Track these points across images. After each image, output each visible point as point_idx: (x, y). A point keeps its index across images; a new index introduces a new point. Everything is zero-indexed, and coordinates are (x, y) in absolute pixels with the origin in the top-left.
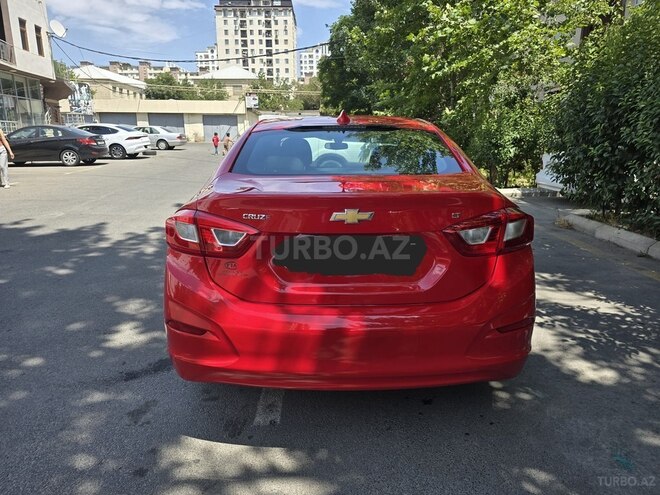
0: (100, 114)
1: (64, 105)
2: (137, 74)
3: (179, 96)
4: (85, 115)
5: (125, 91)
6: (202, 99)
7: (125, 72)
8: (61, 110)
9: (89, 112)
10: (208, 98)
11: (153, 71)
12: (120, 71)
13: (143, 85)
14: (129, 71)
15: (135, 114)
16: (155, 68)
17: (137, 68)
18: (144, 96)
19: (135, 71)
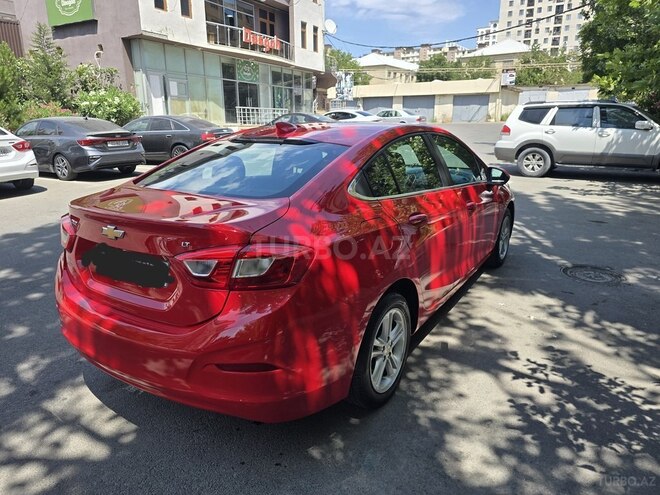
0: (364, 99)
1: (331, 93)
2: (418, 57)
3: (447, 77)
4: (347, 101)
5: (398, 75)
6: (467, 78)
7: (407, 55)
8: (328, 97)
9: (350, 98)
10: (475, 77)
11: (432, 52)
12: (403, 55)
13: (415, 68)
14: (411, 54)
15: (391, 98)
16: (435, 50)
17: (418, 51)
18: (415, 78)
19: (416, 54)
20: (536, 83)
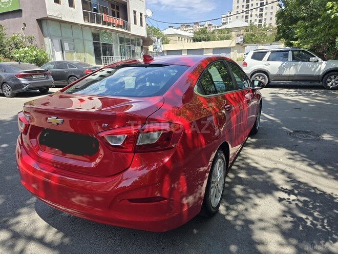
0: (167, 51)
1: (151, 48)
2: (192, 30)
3: (208, 39)
4: (159, 52)
5: (183, 39)
6: (218, 40)
7: (187, 29)
8: (149, 50)
9: (161, 51)
10: (222, 39)
11: (200, 27)
12: (185, 29)
13: (192, 35)
14: (189, 28)
15: (182, 50)
16: (201, 26)
17: (193, 27)
18: (192, 40)
19: (192, 28)
20: (253, 42)
